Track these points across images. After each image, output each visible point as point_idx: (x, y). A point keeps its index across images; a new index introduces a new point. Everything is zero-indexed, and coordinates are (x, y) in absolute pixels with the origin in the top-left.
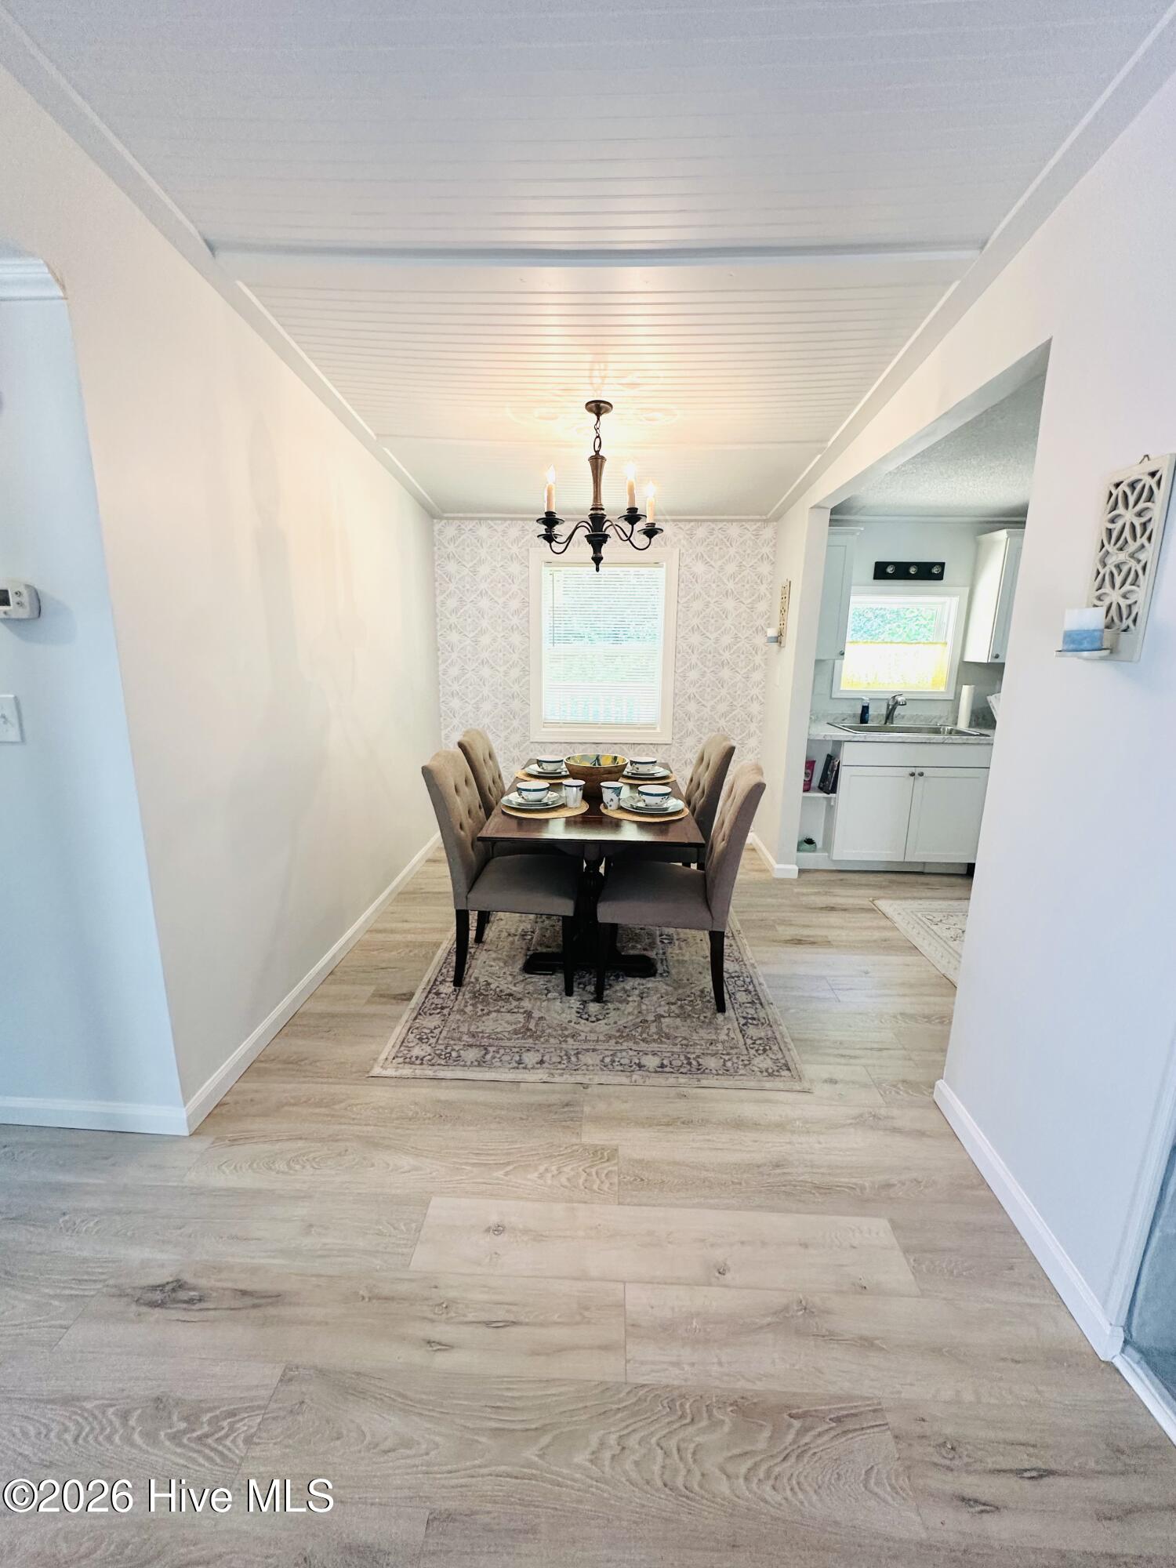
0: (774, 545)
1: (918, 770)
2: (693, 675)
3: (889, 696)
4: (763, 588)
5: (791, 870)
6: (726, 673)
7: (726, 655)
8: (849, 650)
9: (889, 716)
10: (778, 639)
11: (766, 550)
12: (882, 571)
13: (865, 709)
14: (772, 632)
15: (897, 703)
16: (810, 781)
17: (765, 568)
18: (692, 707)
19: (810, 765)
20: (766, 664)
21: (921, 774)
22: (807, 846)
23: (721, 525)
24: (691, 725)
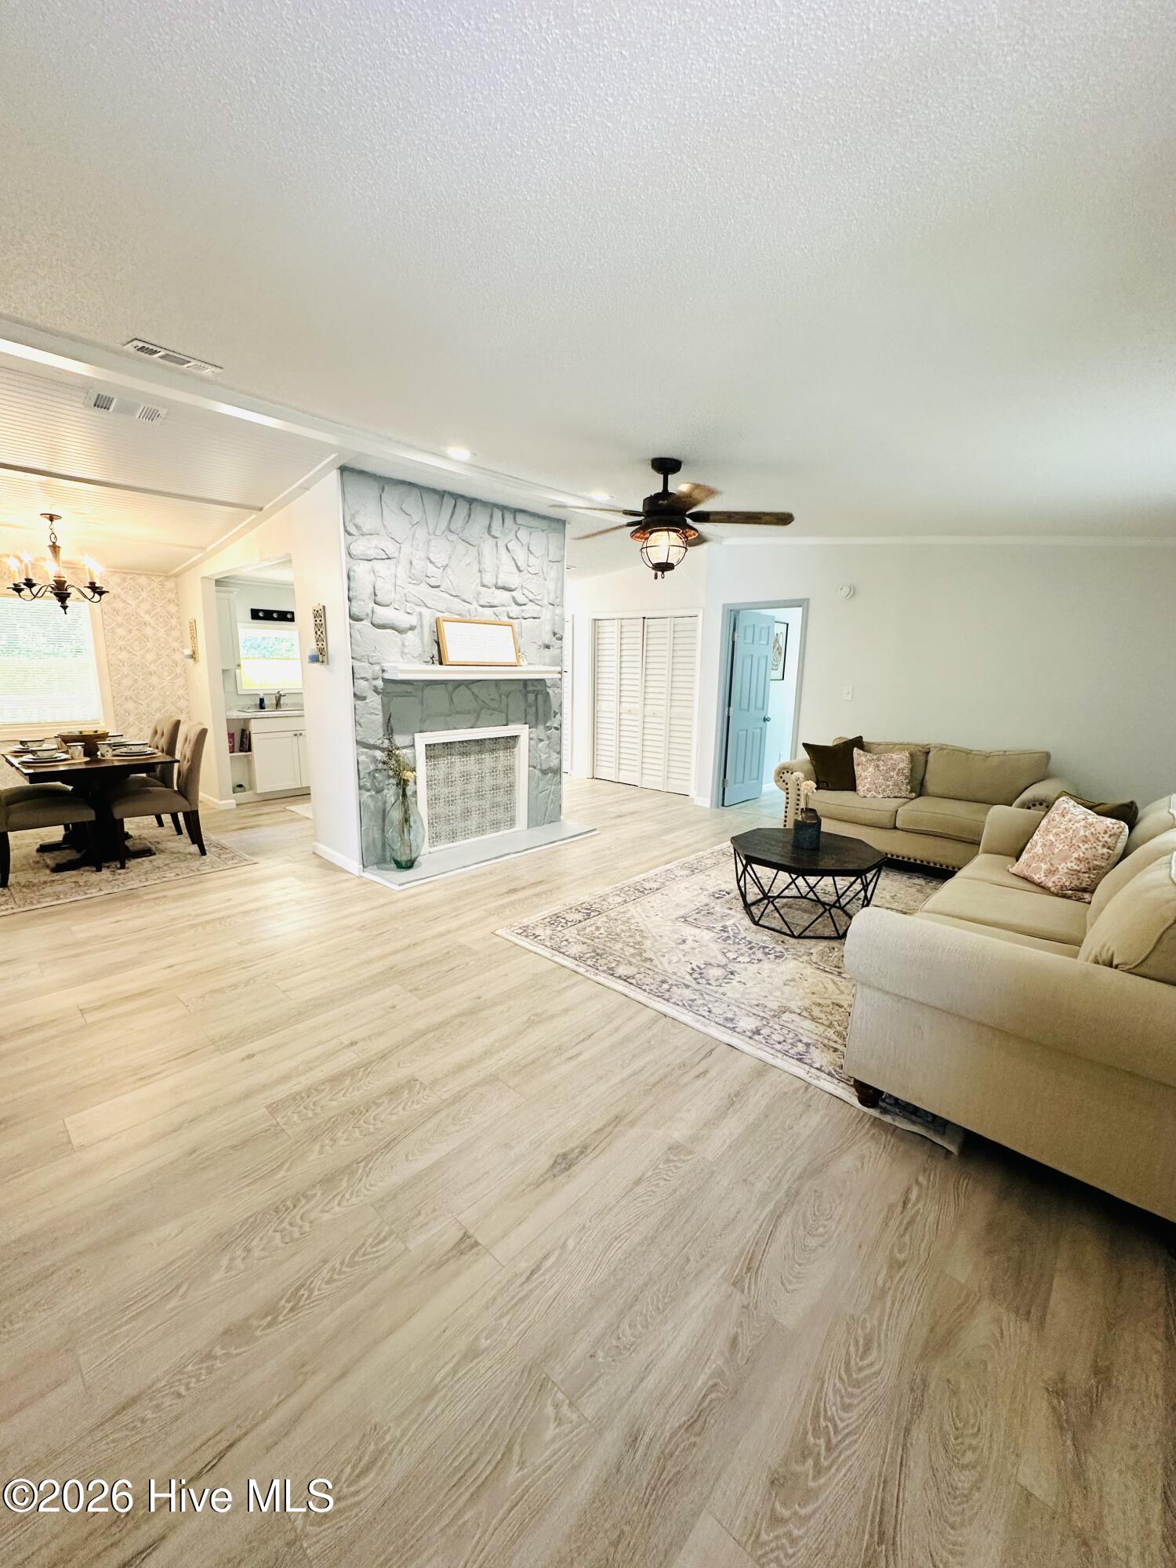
0: (177, 593)
1: (299, 732)
2: (127, 682)
3: (276, 692)
4: (174, 622)
5: (231, 802)
6: (154, 680)
7: (153, 667)
8: (243, 663)
9: (278, 704)
10: (193, 656)
11: (171, 595)
12: (255, 614)
13: (262, 701)
14: (188, 652)
15: (281, 695)
16: (233, 746)
17: (172, 608)
18: (130, 705)
19: (231, 736)
20: (185, 673)
21: (301, 734)
22: (239, 789)
23: (132, 576)
24: (131, 719)
